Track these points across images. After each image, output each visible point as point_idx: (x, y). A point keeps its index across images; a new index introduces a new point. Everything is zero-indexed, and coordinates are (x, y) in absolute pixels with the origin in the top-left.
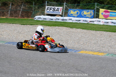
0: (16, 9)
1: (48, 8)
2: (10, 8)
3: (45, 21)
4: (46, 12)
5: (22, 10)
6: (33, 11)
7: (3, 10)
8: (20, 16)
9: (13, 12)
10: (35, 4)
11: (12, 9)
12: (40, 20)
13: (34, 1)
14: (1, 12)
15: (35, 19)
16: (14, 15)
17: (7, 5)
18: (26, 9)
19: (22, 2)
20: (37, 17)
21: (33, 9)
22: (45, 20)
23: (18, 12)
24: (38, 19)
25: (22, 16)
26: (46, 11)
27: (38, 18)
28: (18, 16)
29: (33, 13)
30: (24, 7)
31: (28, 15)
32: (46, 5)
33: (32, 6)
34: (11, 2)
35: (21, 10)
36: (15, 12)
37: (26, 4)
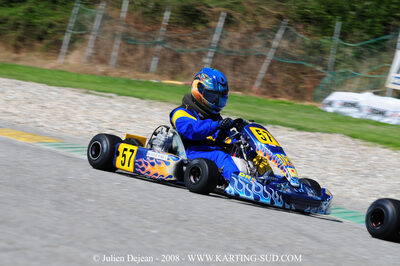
0: (243, 47)
2: (216, 38)
3: (377, 123)
5: (275, 55)
6: (330, 65)
7: (179, 48)
8: (257, 84)
9: (227, 61)
10: (343, 36)
11: (226, 42)
13: (343, 19)
14: (169, 56)
15: (330, 109)
17: (204, 23)
18: (296, 52)
19: (280, 18)
21: (331, 59)
22: (376, 118)
23: (252, 62)
24: (345, 110)
25: (270, 89)
26: (393, 73)
27: (346, 104)
28: (247, 84)
29: (326, 80)
30: (285, 44)
31: (302, 86)
33: (324, 41)
34: (227, 7)
35: (270, 54)
36: (238, 62)
37: (301, 27)
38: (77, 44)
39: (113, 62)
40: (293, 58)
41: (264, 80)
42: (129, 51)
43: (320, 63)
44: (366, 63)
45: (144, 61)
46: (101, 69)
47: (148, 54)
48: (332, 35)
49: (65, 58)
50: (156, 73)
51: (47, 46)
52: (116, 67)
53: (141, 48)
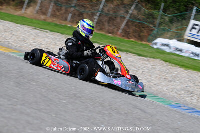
0: (115, 12)
1: (196, 27)
2: (102, 7)
3: (178, 56)
4: (188, 35)
5: (130, 18)
6: (157, 26)
7: (82, 10)
8: (120, 31)
9: (106, 19)
10: (165, 11)
11: (106, 9)
12: (167, 49)
13: (166, 2)
14: (77, 14)
15: (155, 47)
16: (107, 27)
18: (141, 17)
20: (160, 41)
21: (158, 22)
22: (178, 53)
23: (119, 20)
24: (163, 48)
25: (126, 34)
26: (188, 31)
27: (163, 45)
28: (115, 31)
29: (155, 32)
30: (136, 13)
31: (142, 34)
32: (193, 17)
33: (155, 12)
35: (128, 17)
36: (111, 20)
37: (144, 5)
38: (32, 4)
39: (49, 14)
40: (140, 20)
41: (124, 30)
42: (57, 10)
43: (153, 23)
44: (175, 25)
45: (65, 15)
46: (43, 17)
47: (67, 12)
48: (159, 10)
49: (26, 11)
50: (70, 22)
51: (17, 4)
52: (50, 17)
53: (64, 9)
